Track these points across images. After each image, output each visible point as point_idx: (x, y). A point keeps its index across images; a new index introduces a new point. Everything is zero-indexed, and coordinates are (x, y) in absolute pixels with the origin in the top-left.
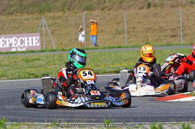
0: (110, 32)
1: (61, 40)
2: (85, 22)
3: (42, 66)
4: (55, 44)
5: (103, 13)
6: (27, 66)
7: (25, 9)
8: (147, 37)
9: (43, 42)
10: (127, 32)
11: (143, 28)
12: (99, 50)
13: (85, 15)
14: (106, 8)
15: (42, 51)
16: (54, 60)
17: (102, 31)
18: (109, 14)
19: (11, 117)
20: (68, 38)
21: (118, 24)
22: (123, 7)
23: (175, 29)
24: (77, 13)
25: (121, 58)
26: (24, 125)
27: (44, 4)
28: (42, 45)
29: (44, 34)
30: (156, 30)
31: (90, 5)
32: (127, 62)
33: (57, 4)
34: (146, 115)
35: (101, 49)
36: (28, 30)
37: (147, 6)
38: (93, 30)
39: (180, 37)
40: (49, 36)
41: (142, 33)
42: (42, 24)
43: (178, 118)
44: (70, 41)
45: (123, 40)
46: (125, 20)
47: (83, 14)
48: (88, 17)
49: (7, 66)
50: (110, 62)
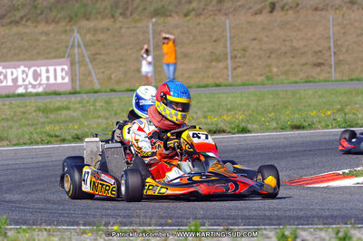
0: (199, 57)
1: (109, 72)
2: (153, 37)
3: (73, 120)
4: (98, 79)
5: (188, 21)
6: (45, 120)
7: (41, 14)
8: (269, 66)
9: (76, 75)
10: (232, 57)
11: (261, 49)
13: (153, 25)
14: (193, 13)
15: (74, 93)
16: (95, 109)
17: (186, 55)
18: (199, 24)
19: (15, 216)
20: (121, 69)
21: (215, 41)
22: (223, 11)
23: (320, 51)
24: (139, 21)
25: (219, 105)
26: (40, 230)
27: (77, 5)
28: (73, 80)
29: (77, 60)
30: (286, 53)
31: (163, 7)
32: (233, 113)
33: (101, 5)
34: (268, 213)
36: (48, 53)
37: (269, 9)
39: (331, 66)
40: (86, 65)
41: (260, 58)
42: (73, 42)
43: (327, 218)
44: (125, 73)
45: (225, 71)
46: (228, 35)
47: (151, 24)
48: (160, 29)
49: (7, 120)
50: (199, 112)
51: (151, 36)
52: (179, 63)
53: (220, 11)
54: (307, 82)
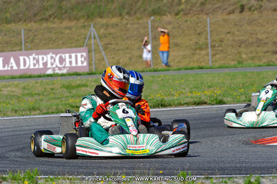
0: (186, 47)
1: (118, 58)
2: (152, 31)
4: (109, 63)
5: (178, 19)
6: (69, 95)
7: (66, 12)
8: (240, 53)
9: (92, 60)
10: (211, 47)
11: (234, 40)
12: (172, 73)
13: (151, 22)
14: (182, 13)
15: (91, 74)
17: (177, 45)
18: (186, 21)
19: (45, 168)
20: (127, 55)
21: (199, 34)
22: (205, 11)
24: (141, 18)
25: (202, 83)
26: (64, 179)
27: (93, 6)
28: (90, 64)
29: (93, 48)
30: (252, 43)
31: (159, 8)
32: (212, 89)
33: (112, 7)
34: (238, 165)
35: (174, 70)
36: (71, 43)
37: (239, 10)
38: (163, 43)
40: (100, 52)
41: (233, 47)
42: (90, 35)
44: (130, 59)
45: (206, 57)
46: (209, 29)
47: (149, 21)
48: (157, 25)
49: (39, 94)
50: (187, 89)
51: (150, 30)
52: (171, 51)
53: (202, 11)
54: (268, 65)
